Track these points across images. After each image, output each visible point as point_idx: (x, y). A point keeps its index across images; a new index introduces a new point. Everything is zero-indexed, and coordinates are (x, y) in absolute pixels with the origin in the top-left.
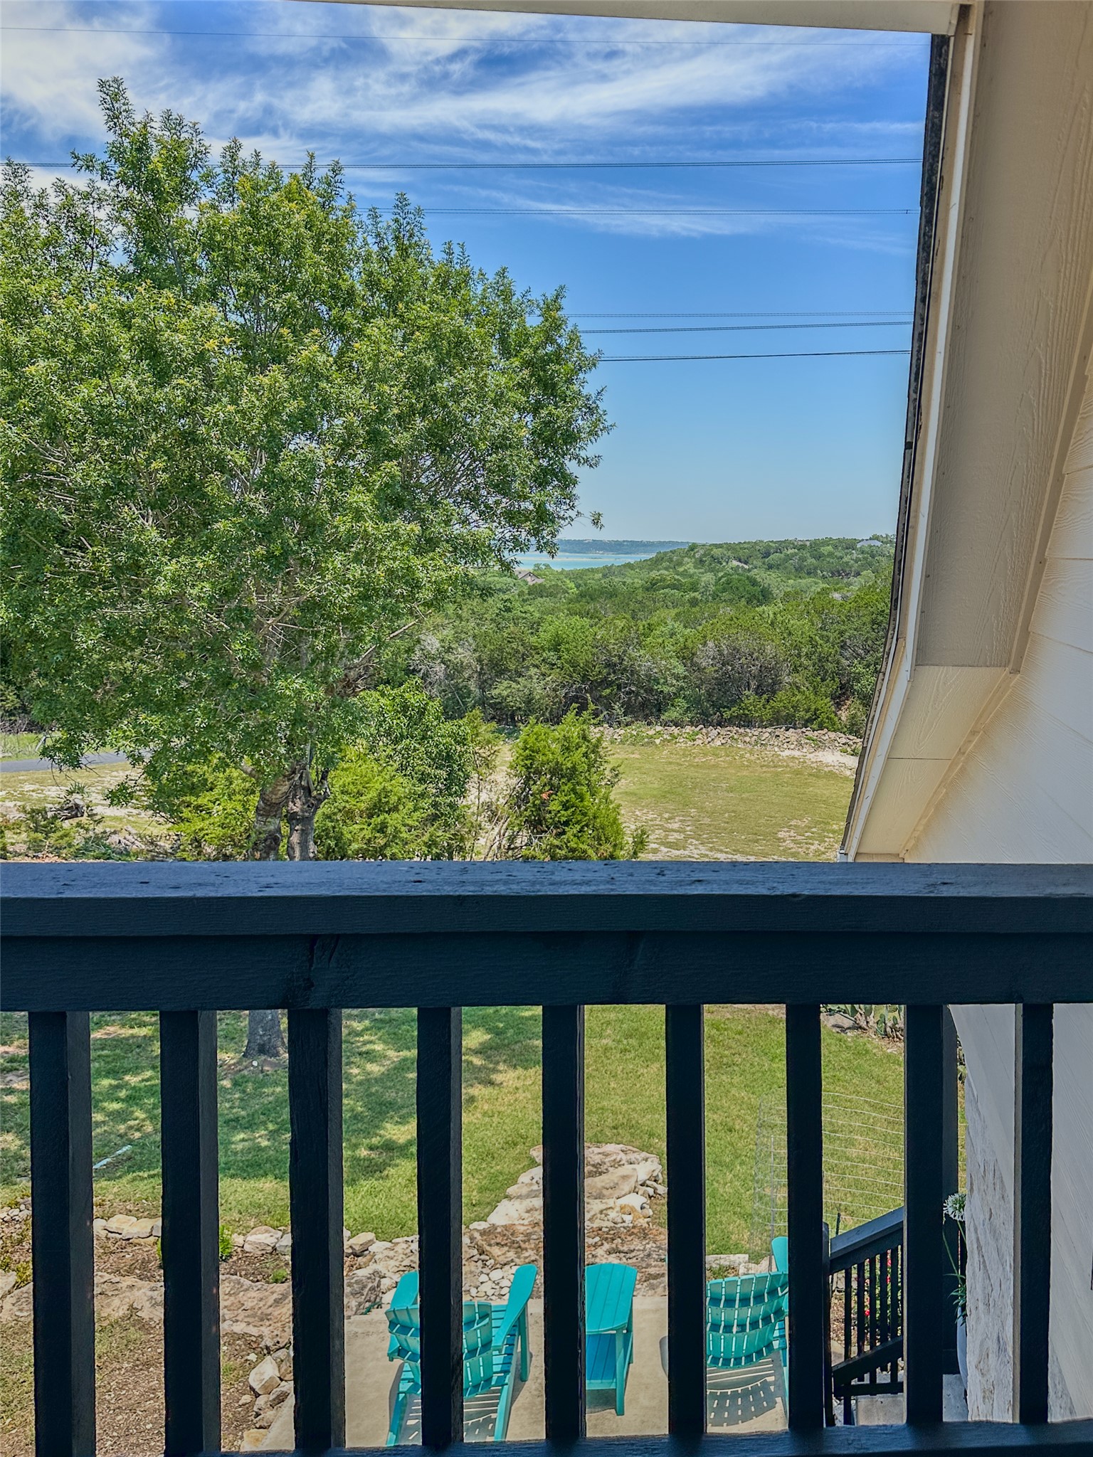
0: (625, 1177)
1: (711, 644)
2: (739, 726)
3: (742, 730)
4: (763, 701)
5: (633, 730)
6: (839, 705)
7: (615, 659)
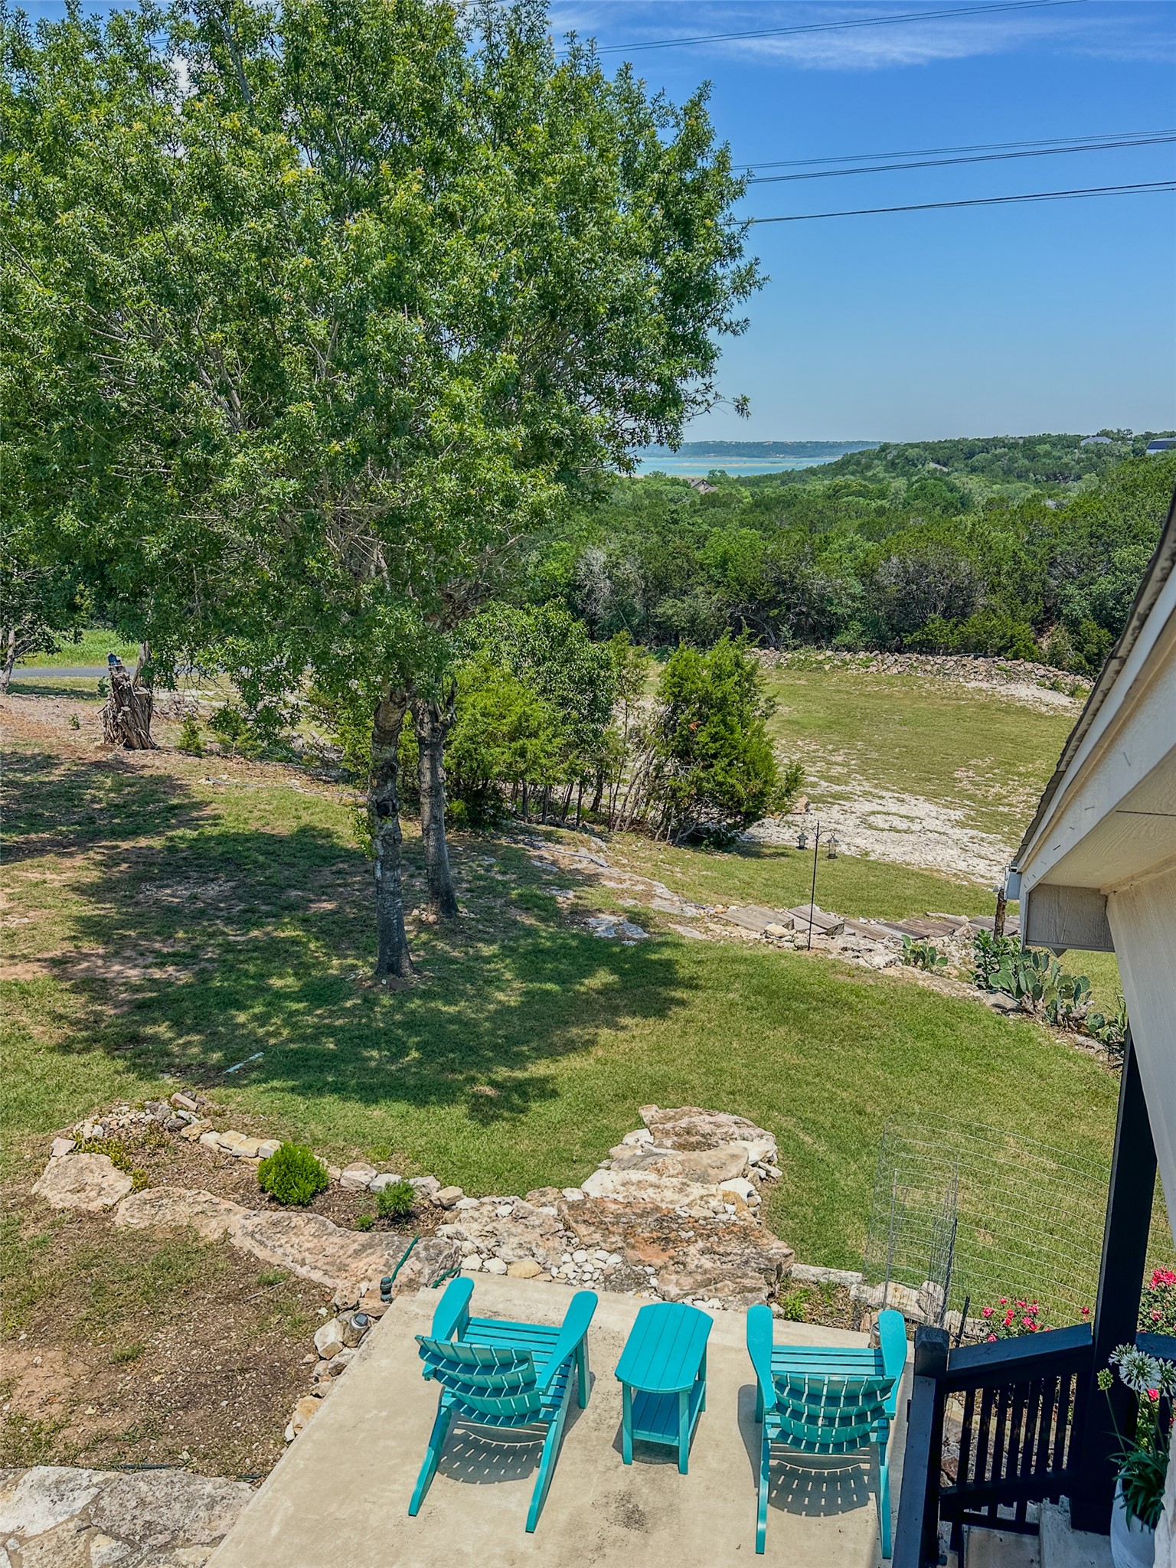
0: (734, 1157)
1: (895, 560)
2: (921, 653)
3: (923, 658)
4: (951, 625)
5: (800, 655)
6: (1040, 632)
7: (785, 577)
